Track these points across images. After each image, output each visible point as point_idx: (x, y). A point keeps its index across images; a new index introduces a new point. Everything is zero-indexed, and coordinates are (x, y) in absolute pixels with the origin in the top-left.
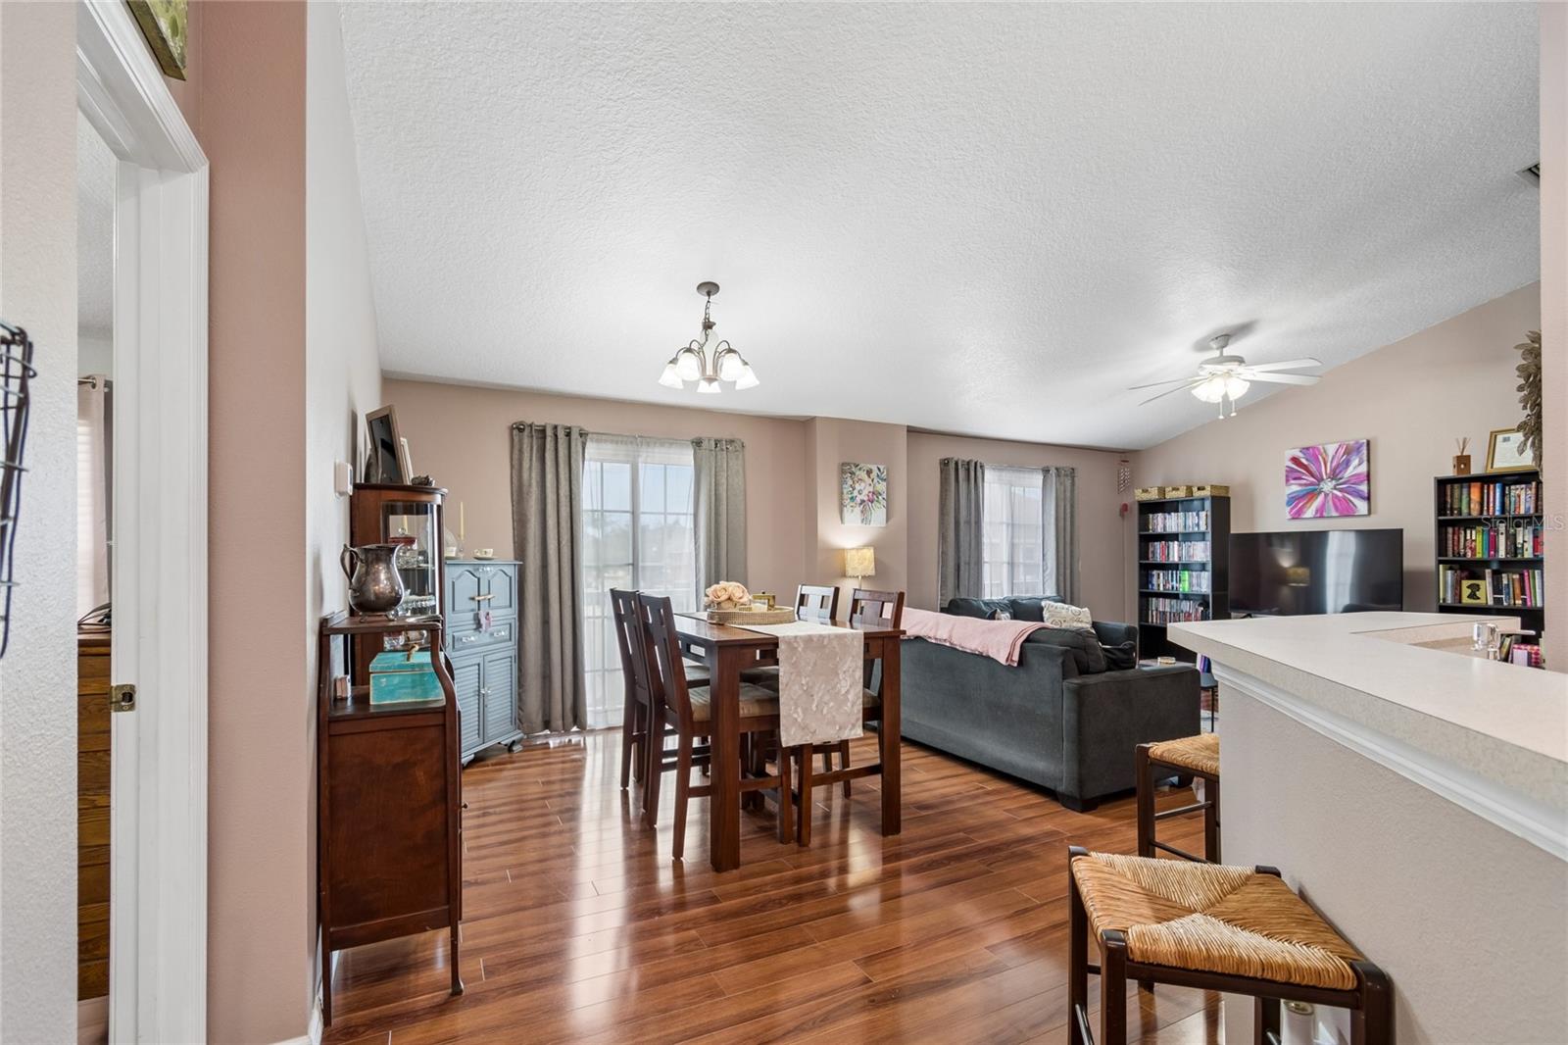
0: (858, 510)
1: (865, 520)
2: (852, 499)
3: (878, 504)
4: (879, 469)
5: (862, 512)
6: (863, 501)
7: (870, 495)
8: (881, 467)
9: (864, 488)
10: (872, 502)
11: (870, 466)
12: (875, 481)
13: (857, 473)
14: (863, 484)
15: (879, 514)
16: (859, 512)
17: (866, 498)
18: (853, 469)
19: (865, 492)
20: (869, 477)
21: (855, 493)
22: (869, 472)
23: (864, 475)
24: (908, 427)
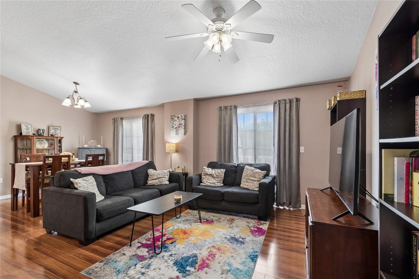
0: (175, 130)
1: (177, 134)
2: (173, 127)
3: (181, 128)
4: (181, 116)
5: (176, 131)
6: (176, 128)
7: (179, 125)
8: (182, 115)
9: (177, 123)
10: (179, 127)
11: (178, 116)
12: (180, 120)
13: (174, 118)
14: (176, 122)
15: (182, 131)
16: (175, 132)
17: (177, 126)
18: (173, 118)
19: (177, 124)
20: (178, 119)
21: (174, 125)
22: (178, 118)
23: (176, 119)
24: (194, 99)
